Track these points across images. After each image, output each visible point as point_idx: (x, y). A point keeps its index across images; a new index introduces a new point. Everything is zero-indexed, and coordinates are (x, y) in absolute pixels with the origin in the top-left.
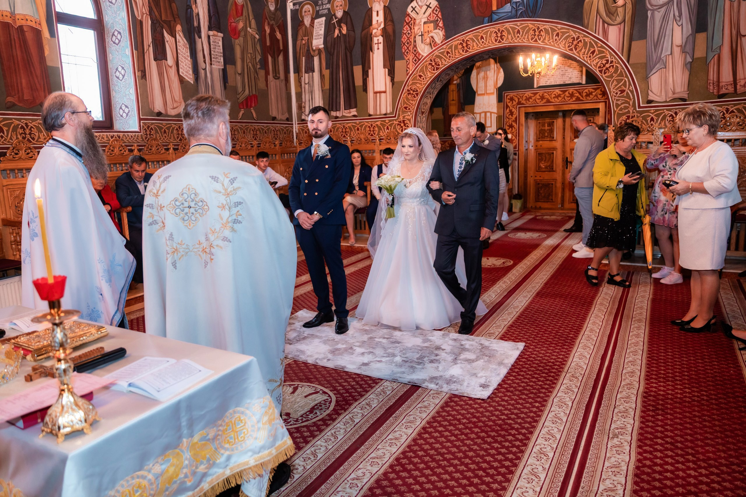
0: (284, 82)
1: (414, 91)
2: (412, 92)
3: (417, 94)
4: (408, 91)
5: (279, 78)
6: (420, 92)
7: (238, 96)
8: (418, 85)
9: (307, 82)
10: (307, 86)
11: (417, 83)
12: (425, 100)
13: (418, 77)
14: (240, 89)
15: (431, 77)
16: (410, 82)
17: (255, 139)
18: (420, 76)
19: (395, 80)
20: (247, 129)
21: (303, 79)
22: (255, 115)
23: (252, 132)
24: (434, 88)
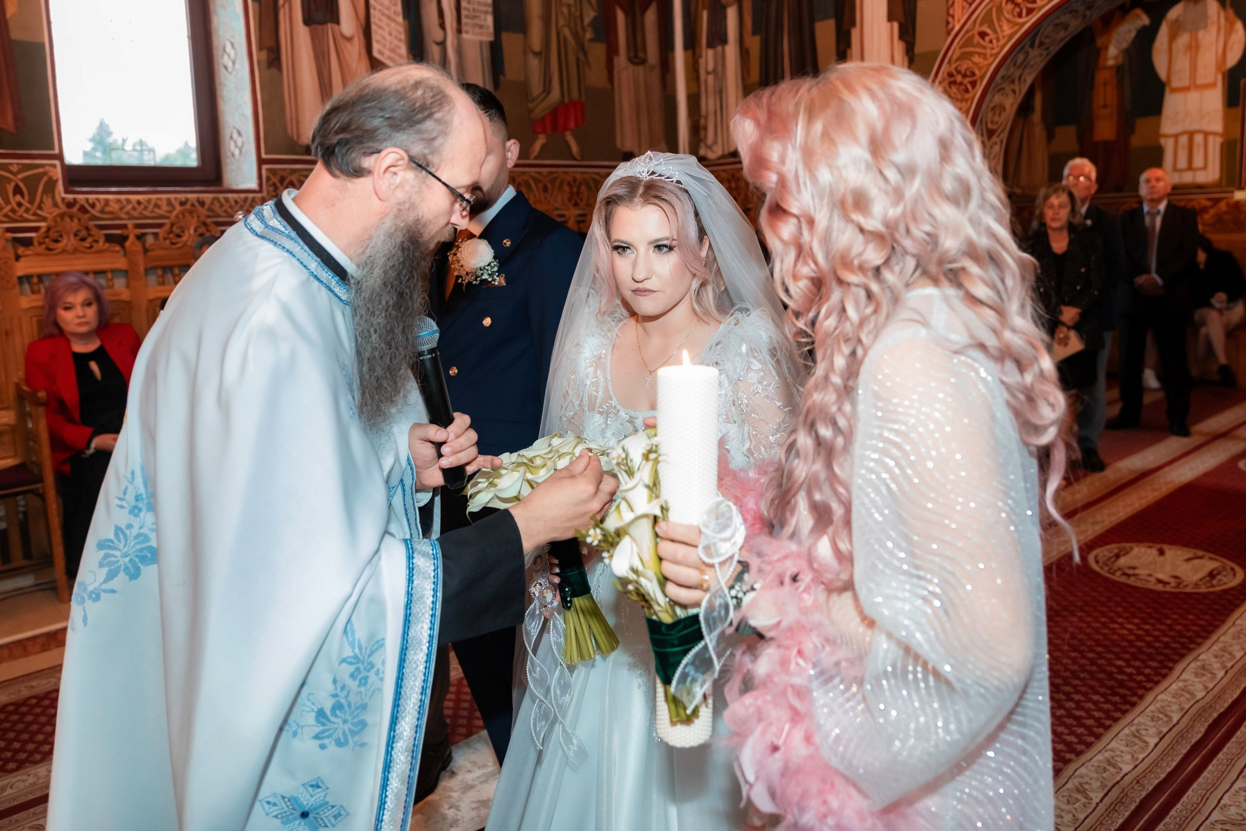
0: (657, 72)
1: (965, 76)
2: (959, 78)
3: (974, 84)
4: (950, 75)
5: (643, 62)
6: (982, 77)
7: (531, 105)
8: (976, 59)
9: (711, 67)
10: (711, 78)
11: (972, 54)
12: (997, 99)
13: (977, 38)
14: (536, 87)
15: (1011, 36)
16: (955, 51)
17: (576, 205)
18: (983, 35)
19: (918, 49)
20: (553, 181)
21: (702, 61)
22: (574, 148)
23: (567, 188)
24: (1024, 65)
